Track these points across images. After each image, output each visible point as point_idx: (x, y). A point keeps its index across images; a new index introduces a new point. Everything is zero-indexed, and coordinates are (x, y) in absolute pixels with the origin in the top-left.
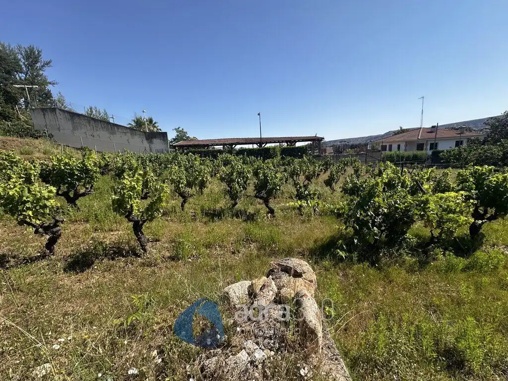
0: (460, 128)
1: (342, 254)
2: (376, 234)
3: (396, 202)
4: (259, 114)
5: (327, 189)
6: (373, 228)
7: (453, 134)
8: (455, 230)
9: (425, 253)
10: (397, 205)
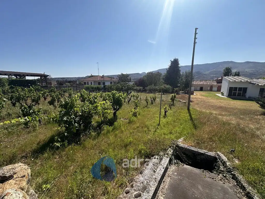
0: (111, 77)
1: (58, 145)
2: (76, 127)
3: (85, 109)
5: (52, 107)
6: (75, 124)
7: (109, 79)
8: (108, 116)
9: (100, 128)
10: (85, 110)
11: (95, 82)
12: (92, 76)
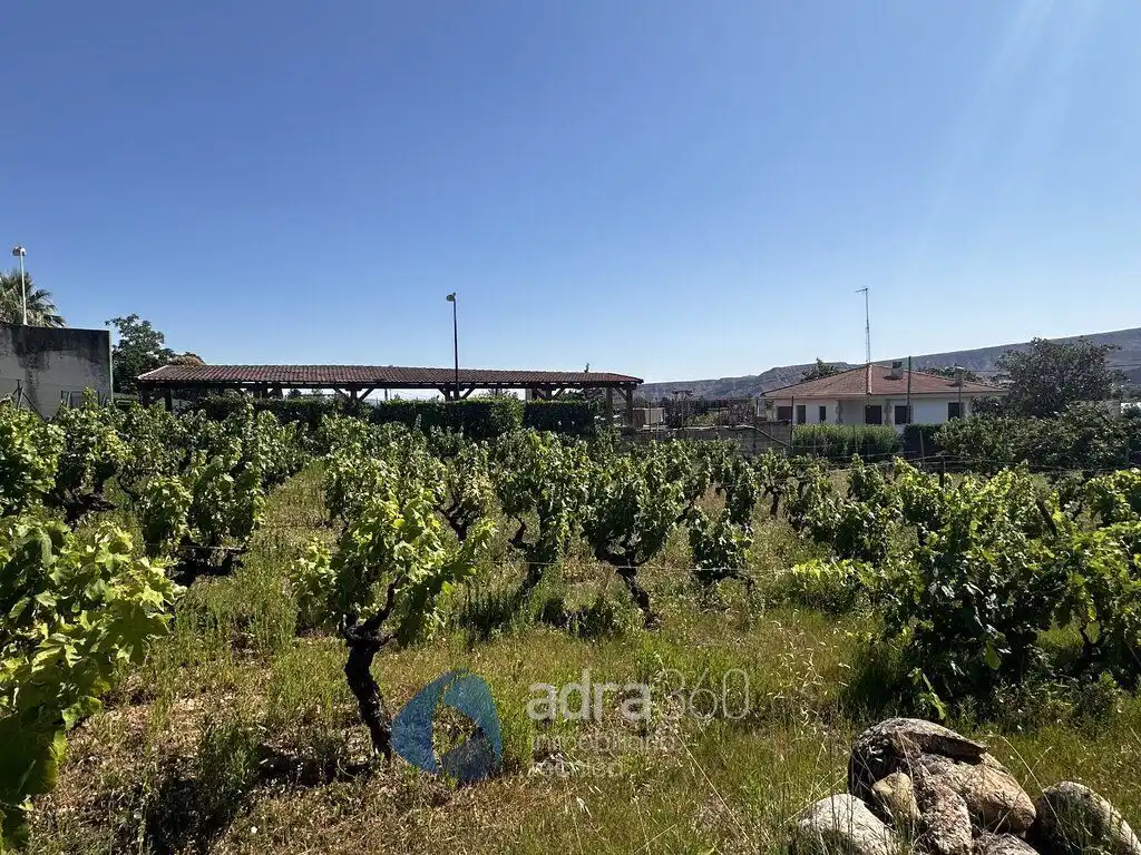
4: (451, 298)
6: (986, 627)
7: (941, 385)
10: (1025, 565)
11: (845, 404)
12: (822, 371)
